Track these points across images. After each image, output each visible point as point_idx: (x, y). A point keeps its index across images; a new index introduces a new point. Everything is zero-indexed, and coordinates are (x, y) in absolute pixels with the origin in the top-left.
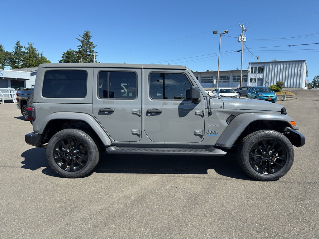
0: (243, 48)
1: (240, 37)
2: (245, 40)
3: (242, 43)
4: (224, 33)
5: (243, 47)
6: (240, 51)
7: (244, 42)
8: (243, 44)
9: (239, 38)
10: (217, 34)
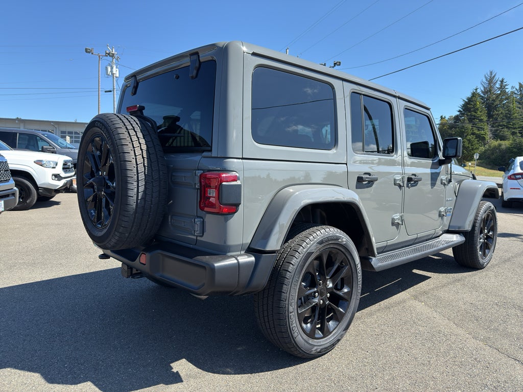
0: (115, 88)
1: (109, 69)
2: (118, 76)
3: (113, 79)
4: (107, 56)
5: (115, 86)
6: (111, 91)
7: (116, 77)
8: (115, 80)
9: (107, 69)
10: (92, 53)
